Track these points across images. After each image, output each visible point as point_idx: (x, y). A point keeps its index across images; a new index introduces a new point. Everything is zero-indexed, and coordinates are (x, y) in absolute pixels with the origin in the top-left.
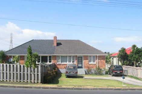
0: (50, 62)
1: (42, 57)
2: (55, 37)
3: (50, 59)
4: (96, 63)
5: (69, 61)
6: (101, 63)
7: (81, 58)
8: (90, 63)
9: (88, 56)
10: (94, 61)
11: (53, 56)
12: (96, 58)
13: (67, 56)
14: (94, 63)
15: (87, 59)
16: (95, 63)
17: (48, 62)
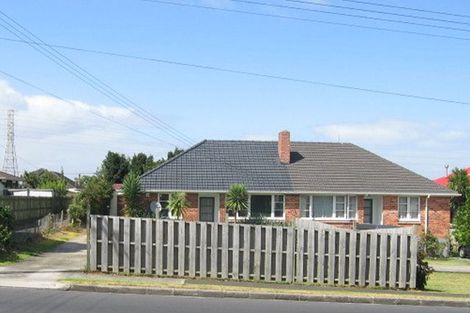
0: (278, 214)
1: (255, 198)
2: (285, 135)
3: (279, 207)
4: (422, 218)
5: (337, 213)
6: (435, 222)
7: (368, 205)
8: (402, 220)
9: (396, 197)
10: (414, 215)
11: (287, 195)
12: (423, 203)
13: (330, 198)
14: (414, 220)
15: (394, 208)
16: (418, 219)
17: (273, 214)
